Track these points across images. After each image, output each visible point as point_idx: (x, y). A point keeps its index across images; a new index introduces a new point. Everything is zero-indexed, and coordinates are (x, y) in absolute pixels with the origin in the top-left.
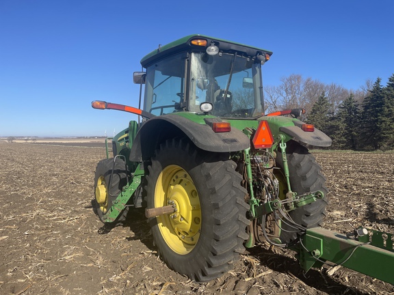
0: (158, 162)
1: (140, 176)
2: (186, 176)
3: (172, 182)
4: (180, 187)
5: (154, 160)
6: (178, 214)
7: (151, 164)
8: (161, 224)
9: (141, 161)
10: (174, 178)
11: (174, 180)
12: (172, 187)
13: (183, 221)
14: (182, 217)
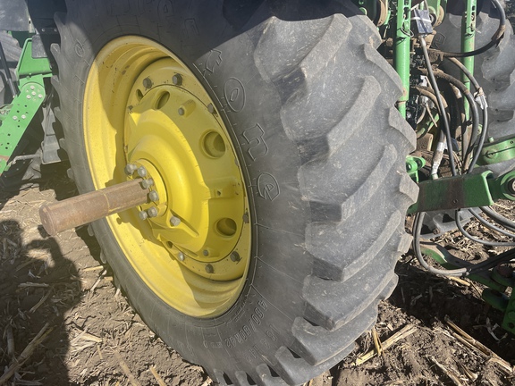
0: (74, 28)
1: (40, 78)
2: (179, 80)
3: (134, 99)
4: (160, 118)
5: (64, 22)
6: (162, 208)
7: (57, 39)
8: (115, 217)
9: (31, 29)
10: (140, 85)
11: (140, 94)
12: (135, 116)
13: (182, 226)
14: (176, 215)
